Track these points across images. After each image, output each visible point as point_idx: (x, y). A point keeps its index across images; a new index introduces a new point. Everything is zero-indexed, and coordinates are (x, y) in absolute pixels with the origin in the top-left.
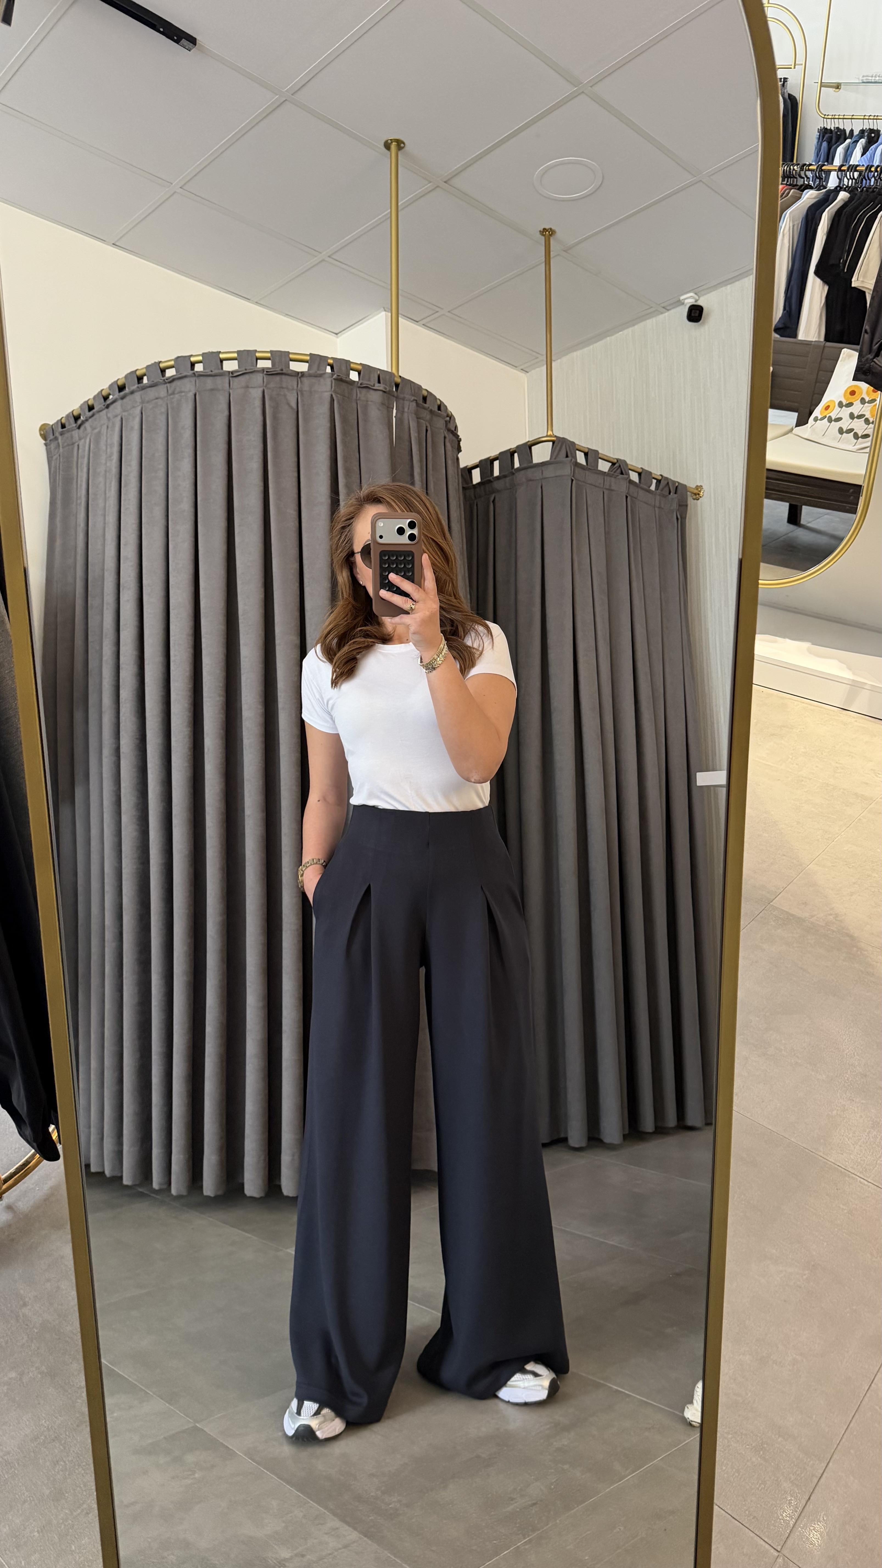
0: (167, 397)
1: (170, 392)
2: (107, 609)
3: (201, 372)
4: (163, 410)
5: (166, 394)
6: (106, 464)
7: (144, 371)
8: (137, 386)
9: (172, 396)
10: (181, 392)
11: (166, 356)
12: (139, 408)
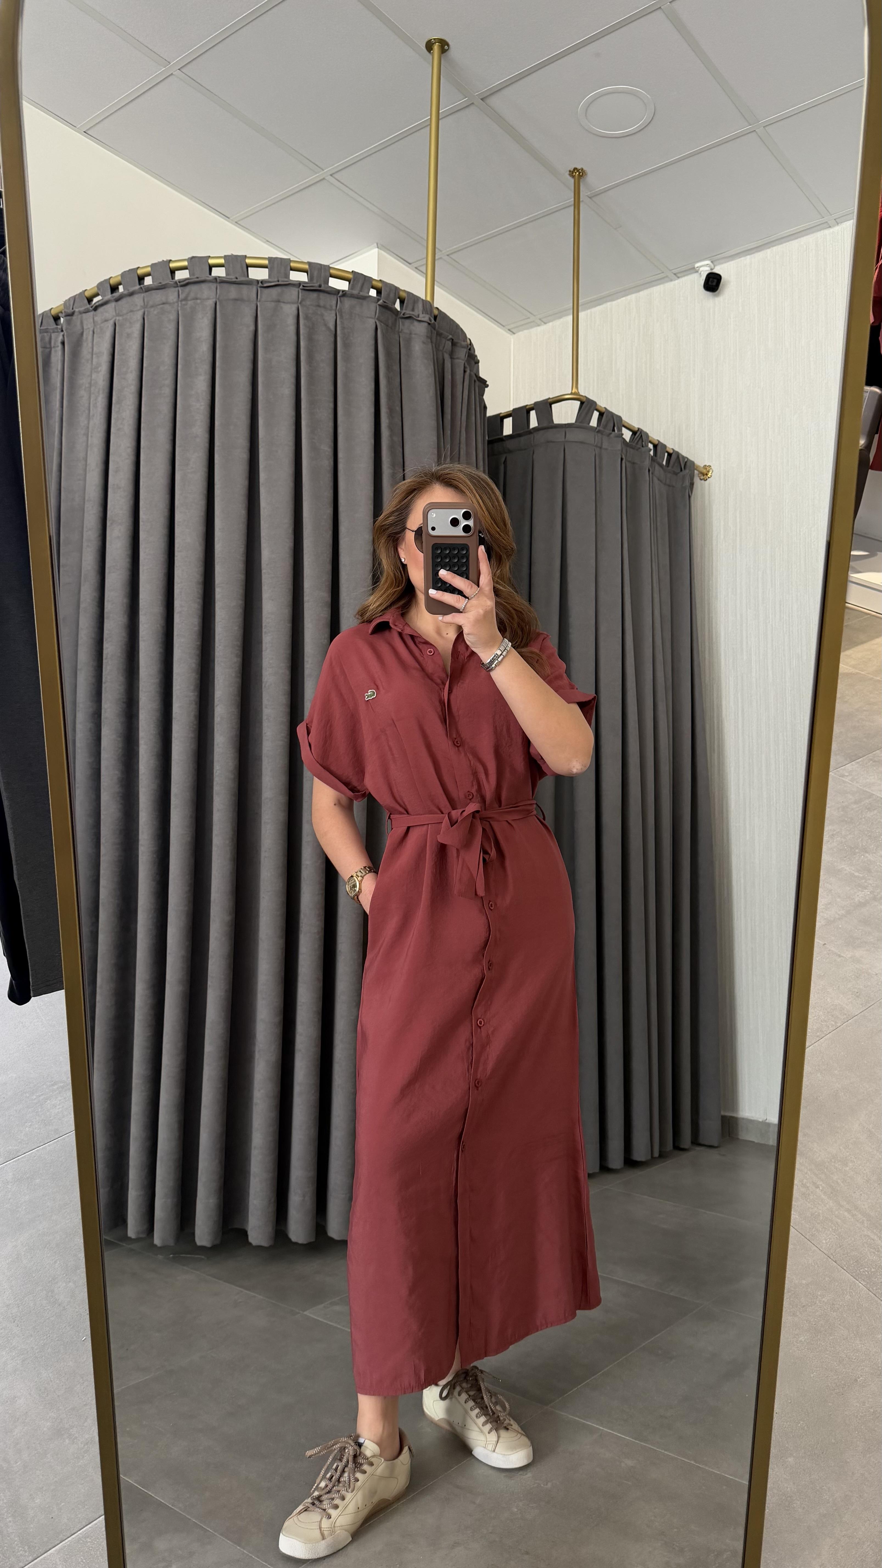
0: (177, 302)
1: (182, 297)
2: (88, 546)
3: (223, 277)
4: (173, 317)
5: (175, 300)
6: (91, 377)
7: (149, 269)
8: (138, 287)
9: (183, 303)
10: (197, 299)
11: (178, 254)
12: (140, 313)
